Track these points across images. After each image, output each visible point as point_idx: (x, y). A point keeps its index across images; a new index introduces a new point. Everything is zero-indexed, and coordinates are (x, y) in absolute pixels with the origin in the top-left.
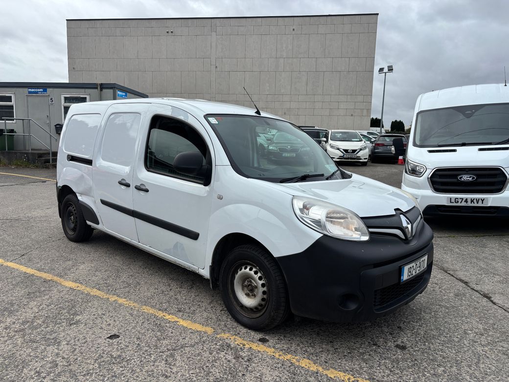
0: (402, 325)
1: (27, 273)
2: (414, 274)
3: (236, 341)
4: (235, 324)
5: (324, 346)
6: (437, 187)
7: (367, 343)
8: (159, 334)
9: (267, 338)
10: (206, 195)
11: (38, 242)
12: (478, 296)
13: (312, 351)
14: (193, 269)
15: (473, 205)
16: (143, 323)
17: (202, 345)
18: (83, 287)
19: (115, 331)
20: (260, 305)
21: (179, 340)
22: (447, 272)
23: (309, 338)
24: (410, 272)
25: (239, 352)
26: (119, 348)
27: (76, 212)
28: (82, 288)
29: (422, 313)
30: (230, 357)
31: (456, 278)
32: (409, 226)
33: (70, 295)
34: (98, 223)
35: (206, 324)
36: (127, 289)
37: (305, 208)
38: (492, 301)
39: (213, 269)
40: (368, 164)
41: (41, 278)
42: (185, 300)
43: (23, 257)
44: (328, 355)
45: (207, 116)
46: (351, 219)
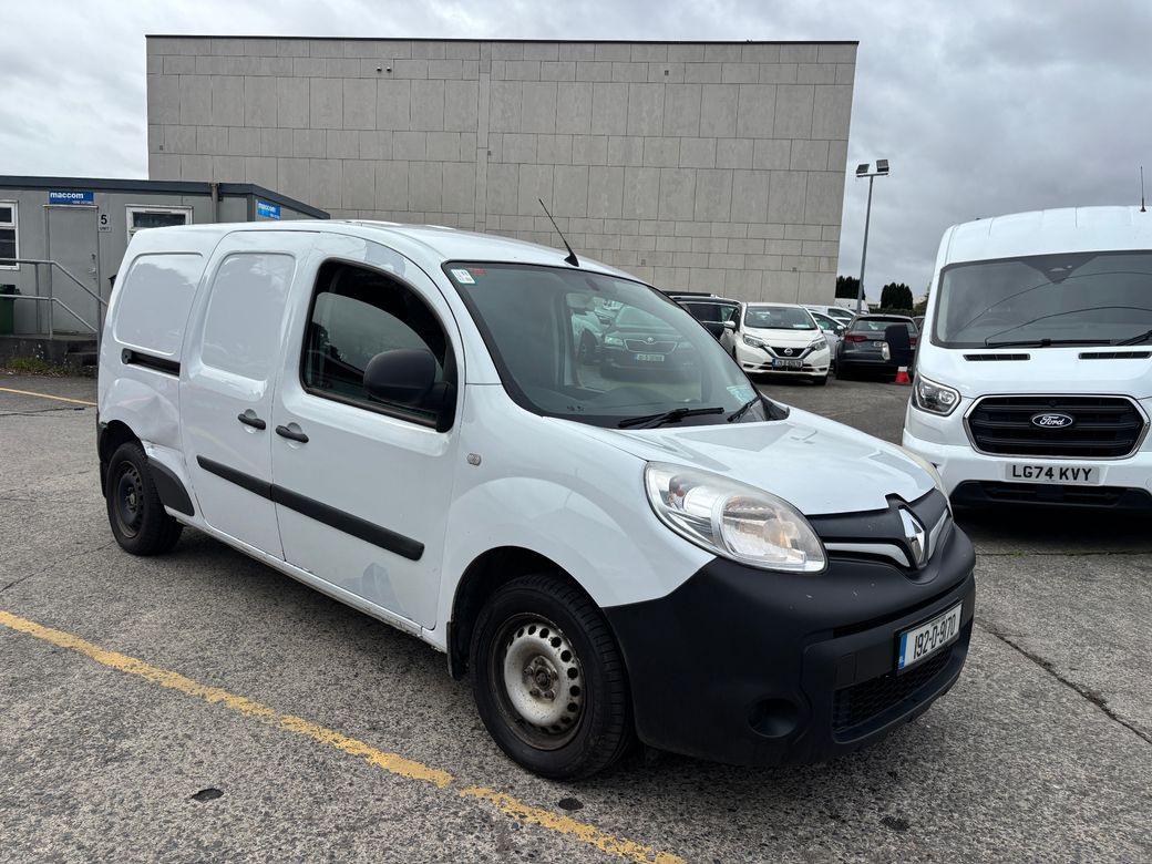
0: (898, 768)
1: (15, 631)
2: (929, 650)
3: (504, 806)
4: (505, 763)
5: (714, 821)
6: (984, 439)
7: (816, 813)
8: (319, 786)
9: (579, 797)
10: (440, 453)
11: (48, 554)
12: (1076, 697)
13: (685, 833)
14: (410, 629)
15: (1064, 482)
16: (283, 758)
17: (423, 815)
18: (146, 667)
19: (211, 781)
20: (564, 720)
21: (366, 804)
22: (1002, 639)
23: (679, 799)
24: (920, 646)
25: (510, 833)
26: (219, 822)
27: (140, 484)
28: (143, 669)
29: (947, 739)
30: (486, 848)
31: (1025, 654)
32: (921, 537)
33: (111, 687)
34: (191, 512)
35: (434, 762)
36: (253, 673)
37: (676, 490)
38: (1107, 711)
39: (454, 630)
40: (828, 381)
41: (46, 642)
42: (390, 701)
43: (10, 590)
44: (722, 843)
45: (448, 266)
46: (784, 519)
